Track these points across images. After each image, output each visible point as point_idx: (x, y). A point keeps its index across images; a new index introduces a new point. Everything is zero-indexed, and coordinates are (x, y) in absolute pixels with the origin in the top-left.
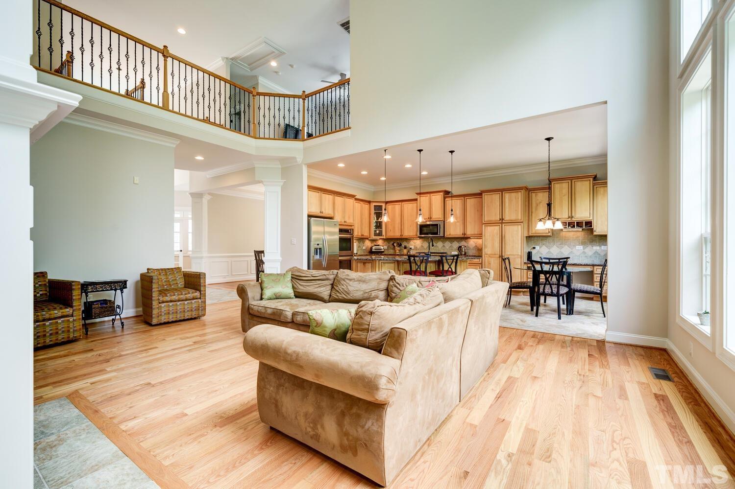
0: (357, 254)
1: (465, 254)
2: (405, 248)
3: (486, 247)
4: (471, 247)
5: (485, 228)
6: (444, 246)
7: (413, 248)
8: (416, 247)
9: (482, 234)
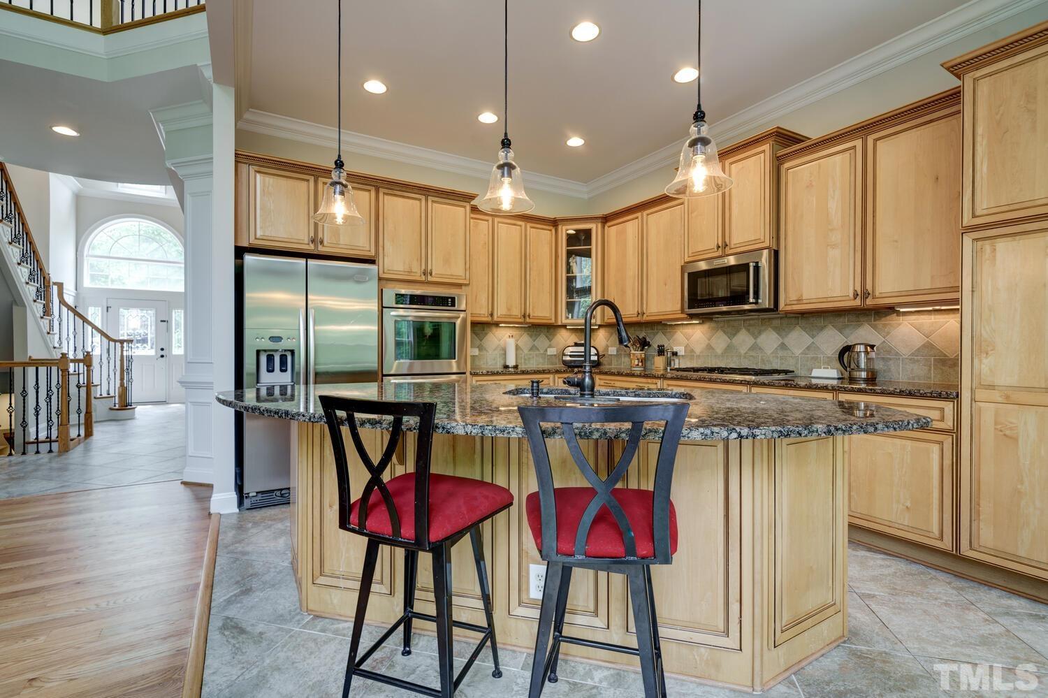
0: (516, 367)
1: (872, 379)
2: (661, 351)
3: (980, 348)
4: (905, 352)
5: (976, 254)
6: (783, 346)
7: (680, 350)
8: (692, 351)
9: (957, 289)
